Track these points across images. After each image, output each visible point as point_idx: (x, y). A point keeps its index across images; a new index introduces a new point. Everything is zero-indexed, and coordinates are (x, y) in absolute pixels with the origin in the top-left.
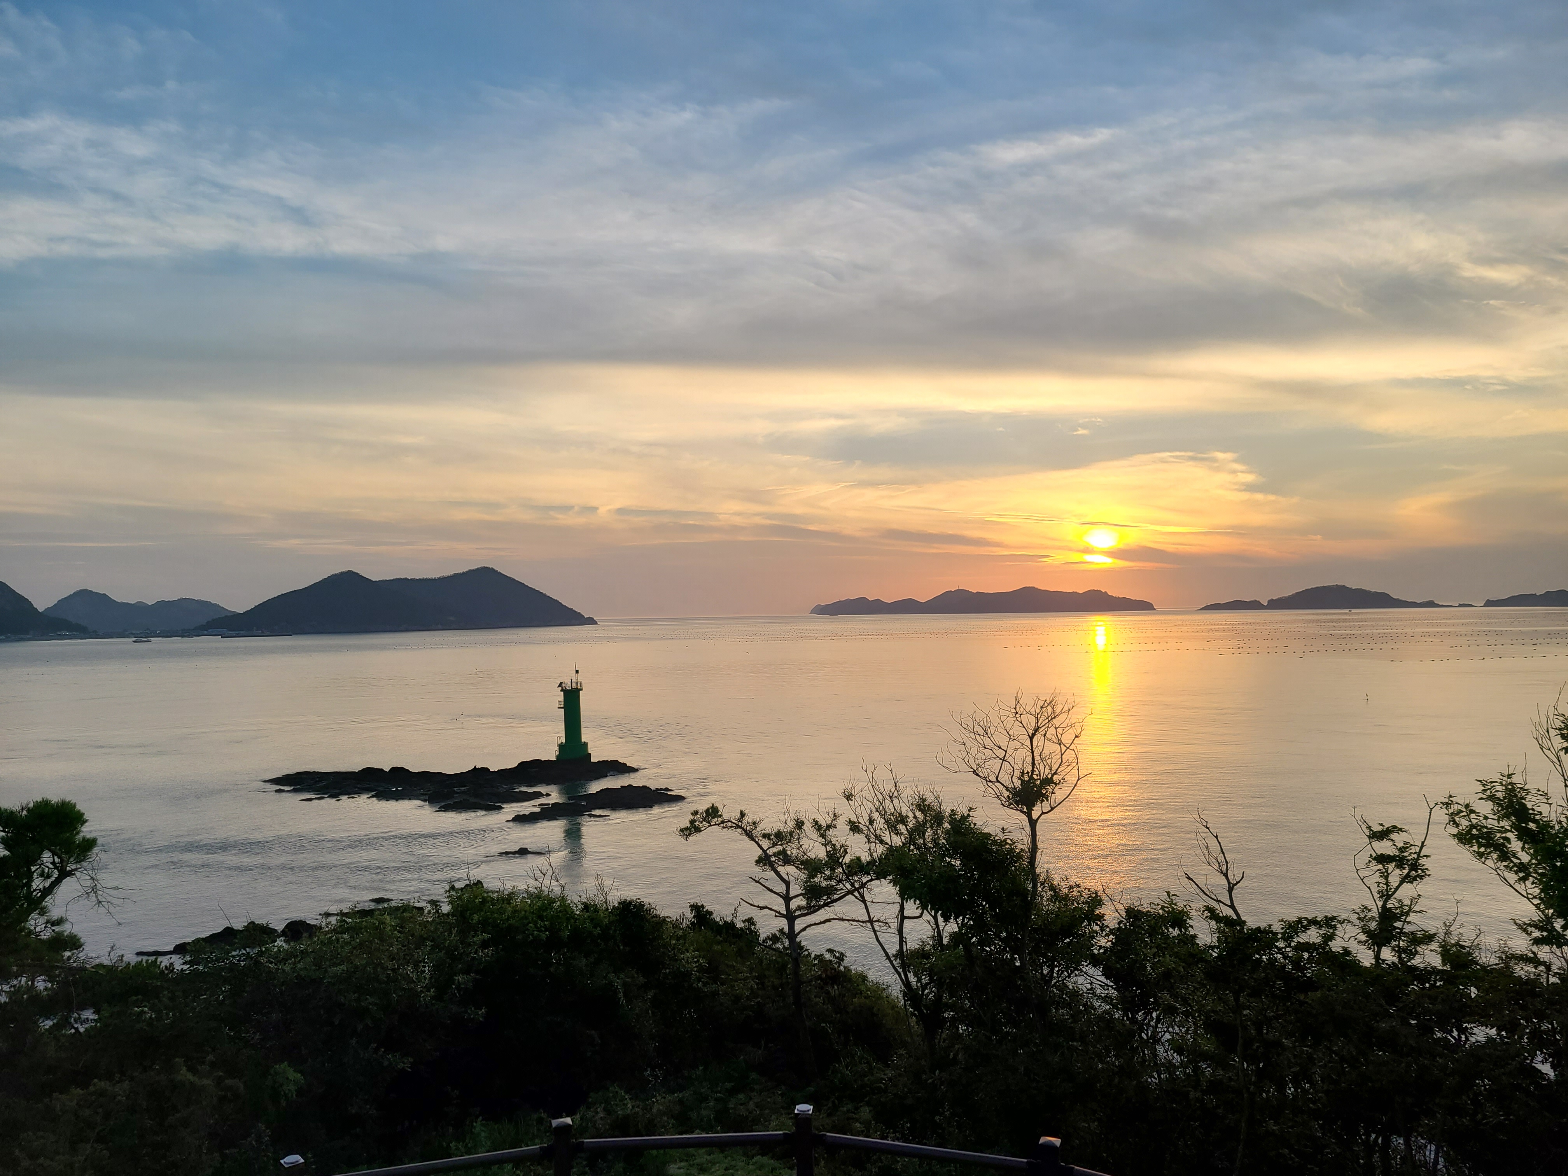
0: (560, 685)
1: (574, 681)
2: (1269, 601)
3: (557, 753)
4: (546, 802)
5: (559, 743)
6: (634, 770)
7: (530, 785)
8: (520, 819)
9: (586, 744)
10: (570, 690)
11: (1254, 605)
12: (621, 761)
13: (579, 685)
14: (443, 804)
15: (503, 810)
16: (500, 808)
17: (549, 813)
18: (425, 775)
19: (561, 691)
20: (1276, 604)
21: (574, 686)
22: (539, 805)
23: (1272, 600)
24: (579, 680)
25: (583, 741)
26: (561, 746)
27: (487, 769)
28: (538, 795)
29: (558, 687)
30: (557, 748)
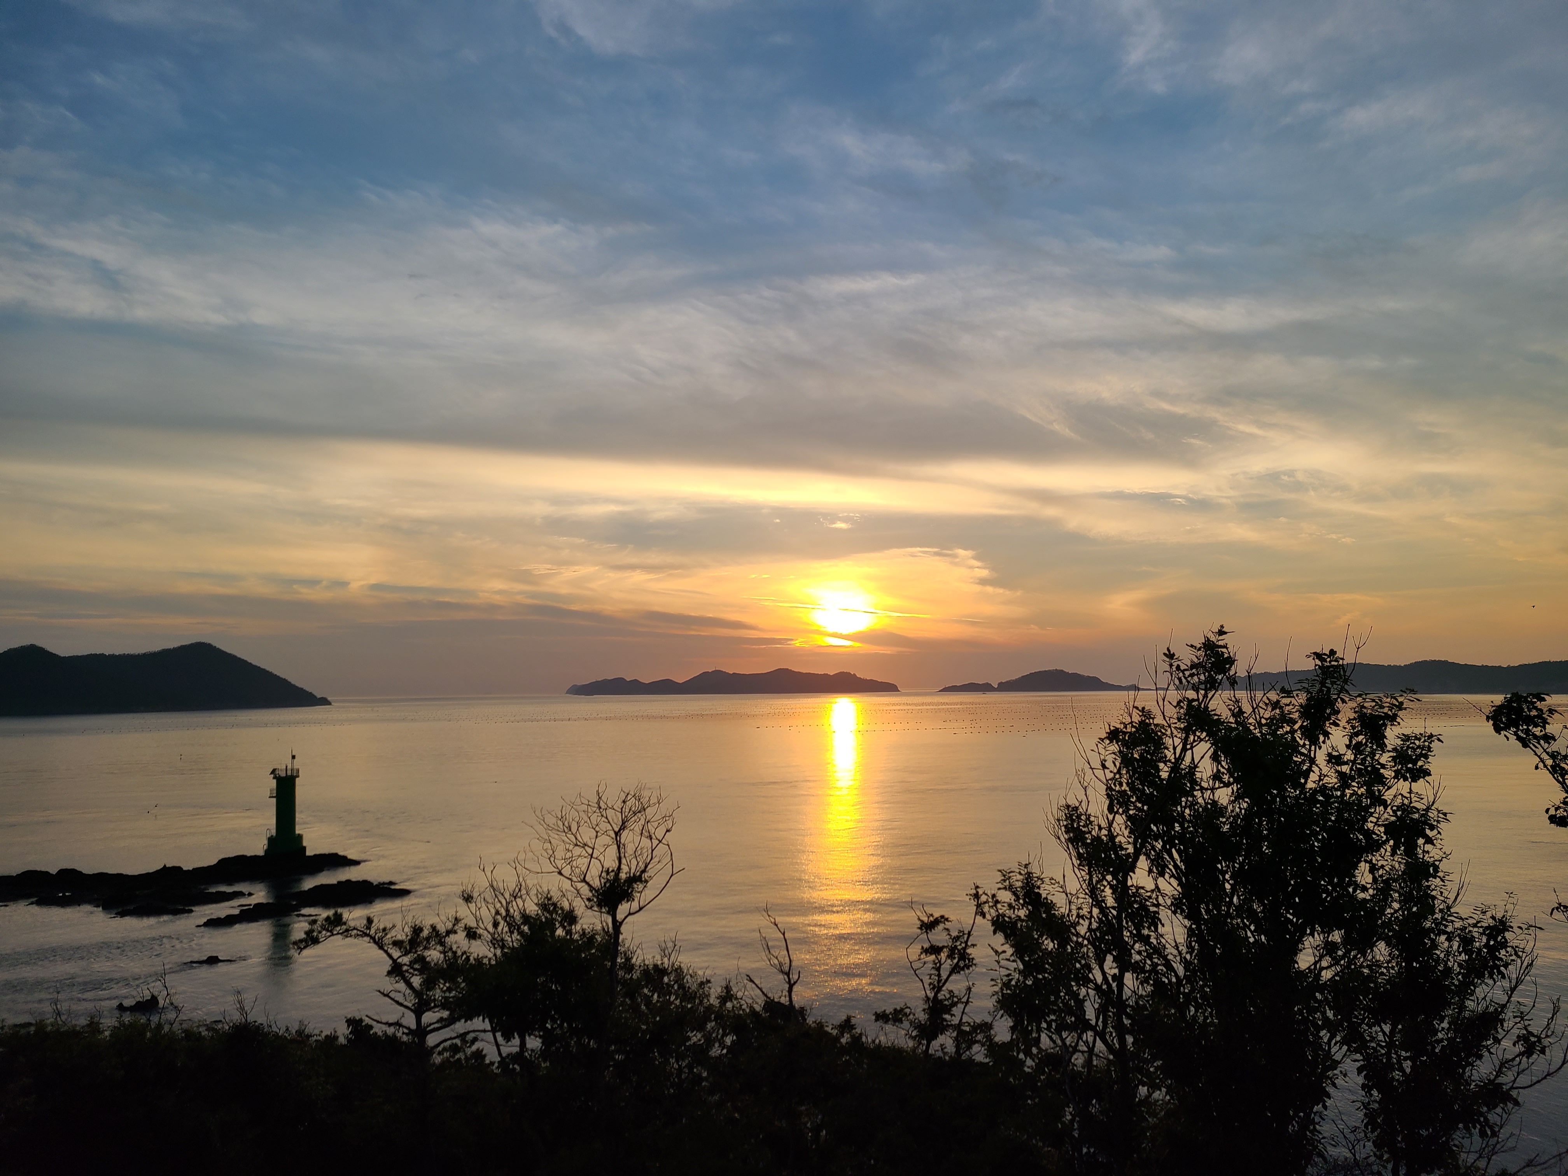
0: (273, 772)
1: (289, 767)
2: (999, 684)
3: (265, 847)
4: (248, 903)
5: (268, 836)
6: (356, 863)
7: (230, 883)
8: (214, 923)
9: (300, 837)
10: (283, 777)
11: (986, 688)
12: (341, 853)
13: (295, 772)
14: (120, 910)
15: (193, 914)
16: (191, 911)
17: (250, 915)
18: (102, 877)
19: (274, 778)
20: (1006, 687)
21: (289, 773)
22: (239, 906)
23: (1001, 683)
24: (295, 767)
25: (297, 832)
26: (271, 840)
27: (180, 868)
28: (239, 894)
29: (271, 773)
30: (266, 842)
